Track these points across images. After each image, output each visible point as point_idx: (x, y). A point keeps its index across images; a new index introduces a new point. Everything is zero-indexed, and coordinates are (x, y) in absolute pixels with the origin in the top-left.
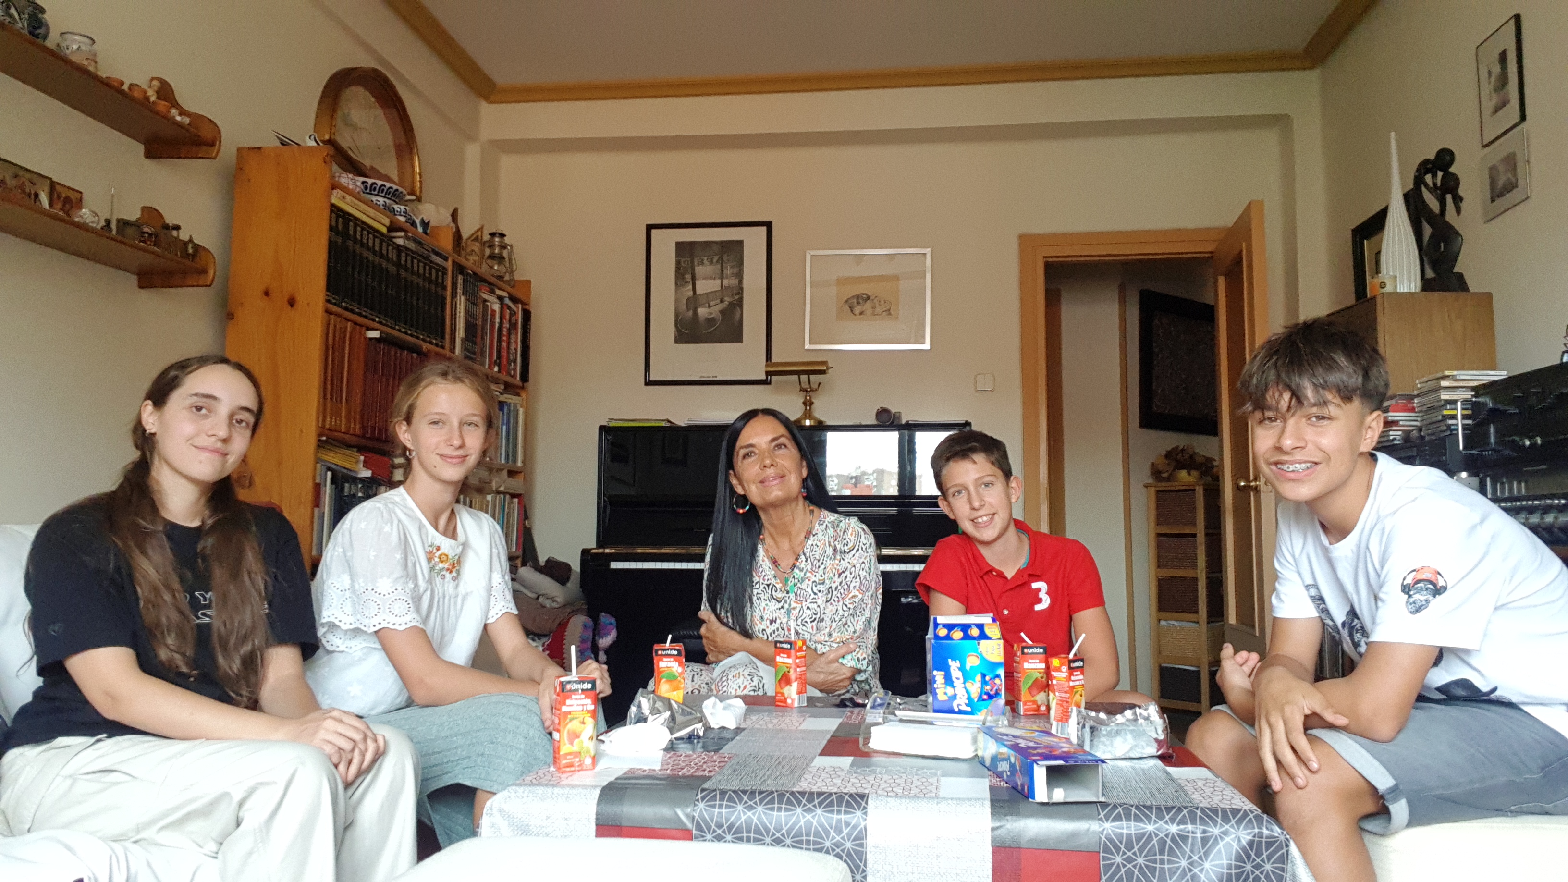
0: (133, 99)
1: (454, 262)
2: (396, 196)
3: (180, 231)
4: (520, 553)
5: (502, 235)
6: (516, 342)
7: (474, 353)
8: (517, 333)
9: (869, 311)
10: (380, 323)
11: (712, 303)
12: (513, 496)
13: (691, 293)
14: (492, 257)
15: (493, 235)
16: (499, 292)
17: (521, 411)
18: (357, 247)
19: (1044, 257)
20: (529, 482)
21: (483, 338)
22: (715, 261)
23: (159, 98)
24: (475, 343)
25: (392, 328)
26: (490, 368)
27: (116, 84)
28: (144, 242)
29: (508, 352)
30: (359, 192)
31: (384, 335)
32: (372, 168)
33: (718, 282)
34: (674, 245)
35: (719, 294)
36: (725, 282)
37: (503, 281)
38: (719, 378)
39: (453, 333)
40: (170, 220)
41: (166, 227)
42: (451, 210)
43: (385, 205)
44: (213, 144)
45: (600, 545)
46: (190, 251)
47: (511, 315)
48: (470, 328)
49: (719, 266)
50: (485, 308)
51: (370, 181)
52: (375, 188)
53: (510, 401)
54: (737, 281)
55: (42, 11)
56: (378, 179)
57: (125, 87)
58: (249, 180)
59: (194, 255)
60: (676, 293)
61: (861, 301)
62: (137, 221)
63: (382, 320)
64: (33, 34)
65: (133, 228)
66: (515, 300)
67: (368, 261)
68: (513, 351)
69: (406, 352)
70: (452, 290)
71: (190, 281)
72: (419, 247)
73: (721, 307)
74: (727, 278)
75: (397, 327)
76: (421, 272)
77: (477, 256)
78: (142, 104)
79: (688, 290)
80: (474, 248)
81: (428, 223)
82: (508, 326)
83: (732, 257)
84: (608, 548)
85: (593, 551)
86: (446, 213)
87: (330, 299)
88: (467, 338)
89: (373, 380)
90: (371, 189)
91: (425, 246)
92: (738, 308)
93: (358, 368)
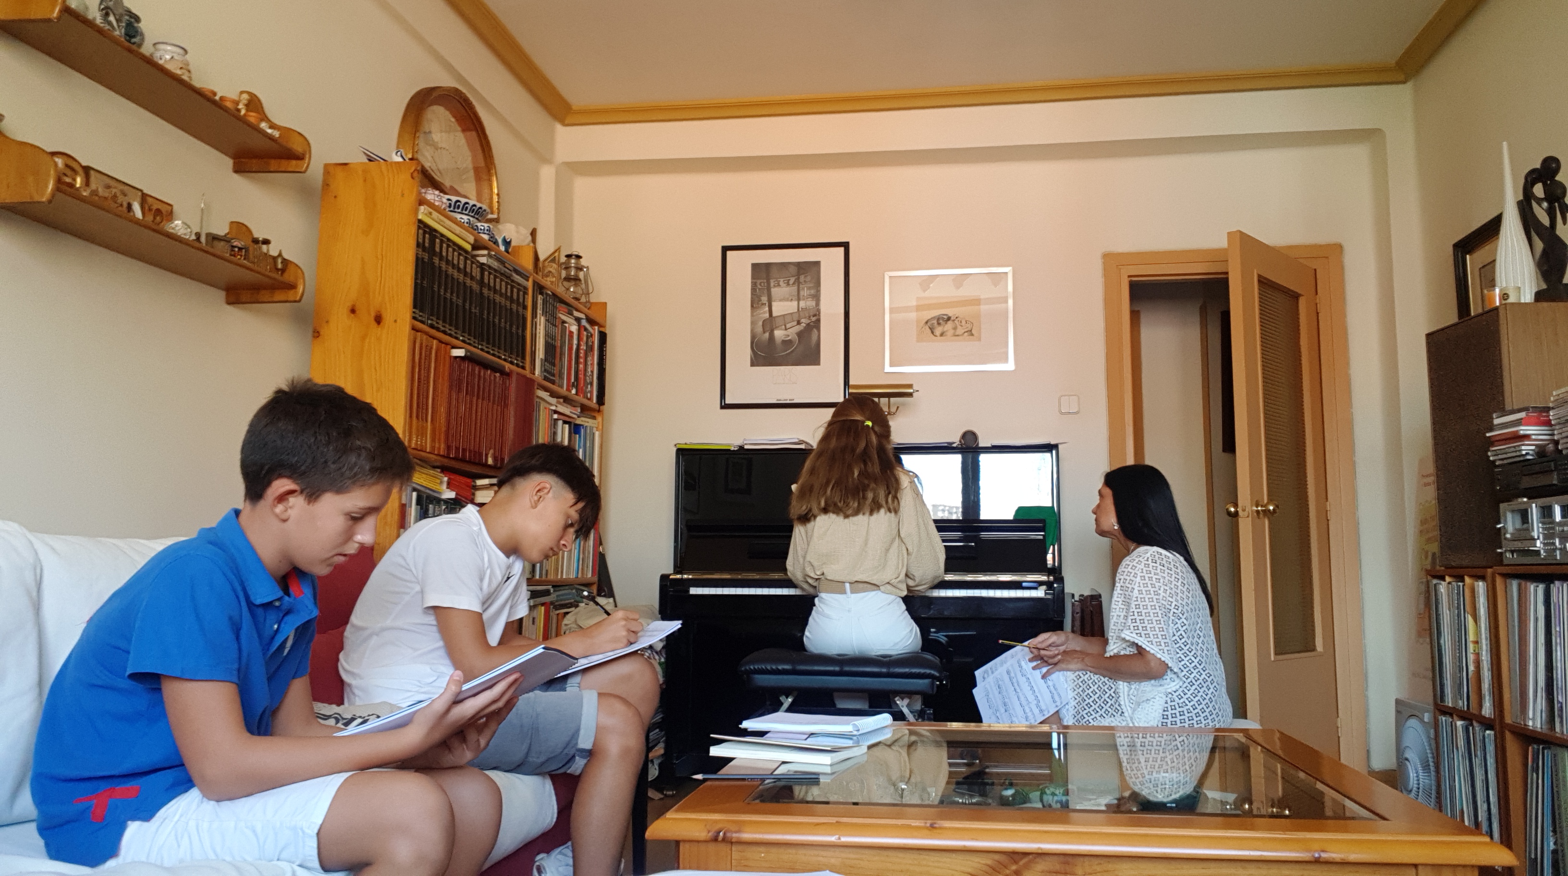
0: (226, 110)
1: (534, 282)
2: (478, 213)
3: (270, 245)
4: (596, 579)
5: (578, 257)
6: (592, 364)
7: (553, 375)
8: (593, 355)
9: (951, 332)
10: (463, 341)
11: (788, 326)
13: (767, 315)
15: (569, 256)
16: (576, 314)
17: (597, 434)
18: (444, 265)
19: (1129, 276)
21: (561, 359)
22: (791, 282)
23: (248, 110)
24: (554, 364)
25: (475, 347)
26: (569, 390)
27: (210, 95)
28: (235, 255)
29: (585, 375)
30: (445, 209)
31: (468, 354)
32: (452, 187)
33: (795, 303)
34: (750, 266)
35: (796, 317)
36: (802, 304)
37: (579, 303)
38: (796, 401)
39: (533, 353)
40: (259, 235)
41: (256, 241)
42: (530, 231)
44: (300, 157)
45: (678, 569)
46: (280, 266)
47: (587, 336)
48: (550, 348)
49: (795, 288)
50: (564, 328)
51: (454, 199)
52: (459, 206)
53: (586, 424)
54: (814, 303)
55: (137, 19)
56: (463, 198)
57: (217, 98)
58: (335, 197)
59: (283, 271)
60: (752, 315)
61: (941, 322)
62: (225, 236)
63: (466, 339)
64: (129, 41)
65: (222, 243)
66: (592, 322)
67: (453, 278)
68: (590, 373)
69: (489, 372)
70: (533, 310)
71: (279, 295)
72: (501, 266)
73: (798, 328)
74: (804, 300)
75: (480, 347)
76: (503, 291)
77: (554, 277)
78: (235, 114)
79: (765, 313)
80: (551, 269)
81: (510, 242)
82: (585, 348)
83: (809, 278)
84: (685, 574)
85: (671, 577)
86: (526, 233)
87: (417, 316)
88: (546, 360)
89: (457, 400)
90: (455, 206)
91: (507, 265)
92: (815, 330)
93: (444, 386)
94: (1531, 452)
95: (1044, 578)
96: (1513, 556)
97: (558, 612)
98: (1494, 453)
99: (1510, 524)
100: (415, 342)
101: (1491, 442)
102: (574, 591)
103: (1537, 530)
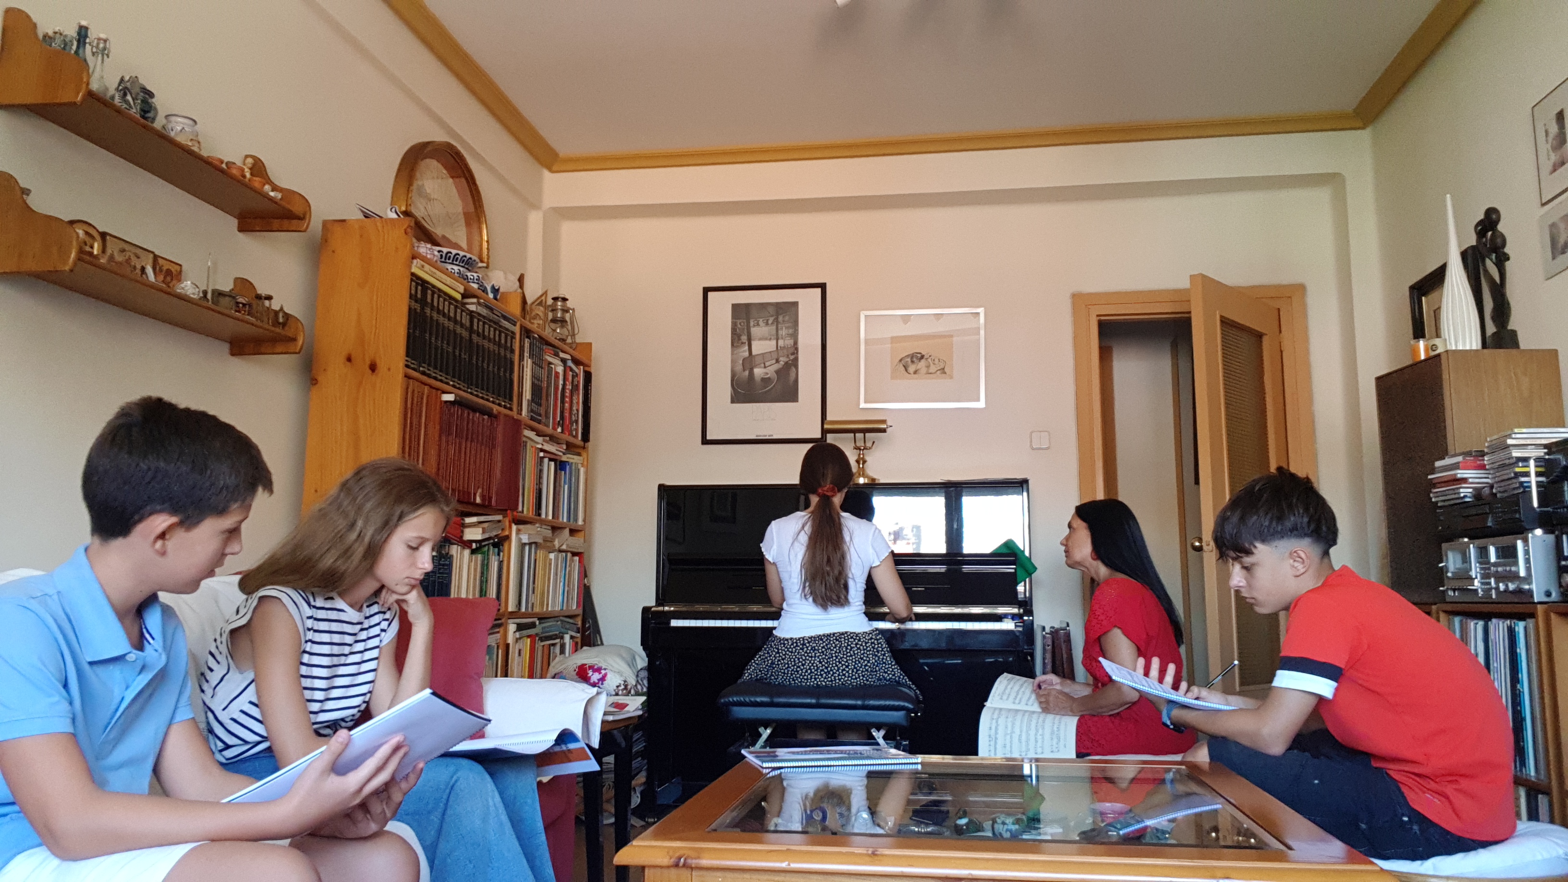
0: (232, 177)
1: (521, 326)
2: (468, 264)
3: (272, 301)
4: (580, 611)
5: (565, 300)
6: (578, 403)
7: (540, 415)
8: (579, 394)
9: (924, 370)
10: (454, 386)
12: (574, 554)
13: (747, 354)
14: (554, 321)
15: (555, 299)
16: (562, 355)
17: (582, 470)
18: (435, 315)
19: (1098, 316)
20: (588, 541)
21: (547, 400)
22: (770, 322)
23: (252, 174)
24: (540, 405)
25: (464, 391)
26: (555, 429)
27: (217, 163)
28: (239, 312)
29: (571, 413)
30: (436, 261)
31: (458, 398)
32: (444, 237)
33: (774, 342)
34: (730, 306)
35: (775, 356)
37: (565, 344)
38: (775, 437)
39: (520, 395)
40: (262, 290)
41: (259, 297)
42: (518, 277)
43: (459, 273)
44: (301, 218)
45: (660, 601)
46: (281, 320)
47: (573, 377)
48: (536, 390)
49: (774, 327)
50: (550, 370)
51: (445, 250)
52: (450, 257)
53: (571, 461)
54: (791, 342)
55: (151, 95)
56: (454, 249)
57: (224, 166)
58: (333, 252)
59: (284, 325)
60: (732, 354)
61: (914, 359)
62: (230, 291)
63: (456, 384)
64: (143, 117)
65: (227, 298)
66: (577, 362)
67: (444, 327)
68: (575, 412)
69: (478, 414)
70: (520, 356)
71: (279, 349)
72: (489, 313)
73: (776, 367)
74: (782, 339)
75: (469, 390)
76: (492, 336)
77: (540, 318)
78: (240, 182)
79: (744, 351)
80: (538, 312)
81: (498, 289)
82: (570, 388)
83: (787, 318)
84: (667, 606)
85: (653, 609)
86: (514, 279)
87: (409, 364)
88: (533, 400)
89: (447, 442)
90: (446, 258)
91: (495, 312)
92: (794, 369)
93: (434, 431)
94: (1469, 495)
95: (1015, 611)
96: (1454, 593)
97: (543, 644)
98: (1436, 495)
99: (1452, 562)
100: (407, 388)
101: (1433, 484)
102: (559, 623)
103: (1475, 570)
